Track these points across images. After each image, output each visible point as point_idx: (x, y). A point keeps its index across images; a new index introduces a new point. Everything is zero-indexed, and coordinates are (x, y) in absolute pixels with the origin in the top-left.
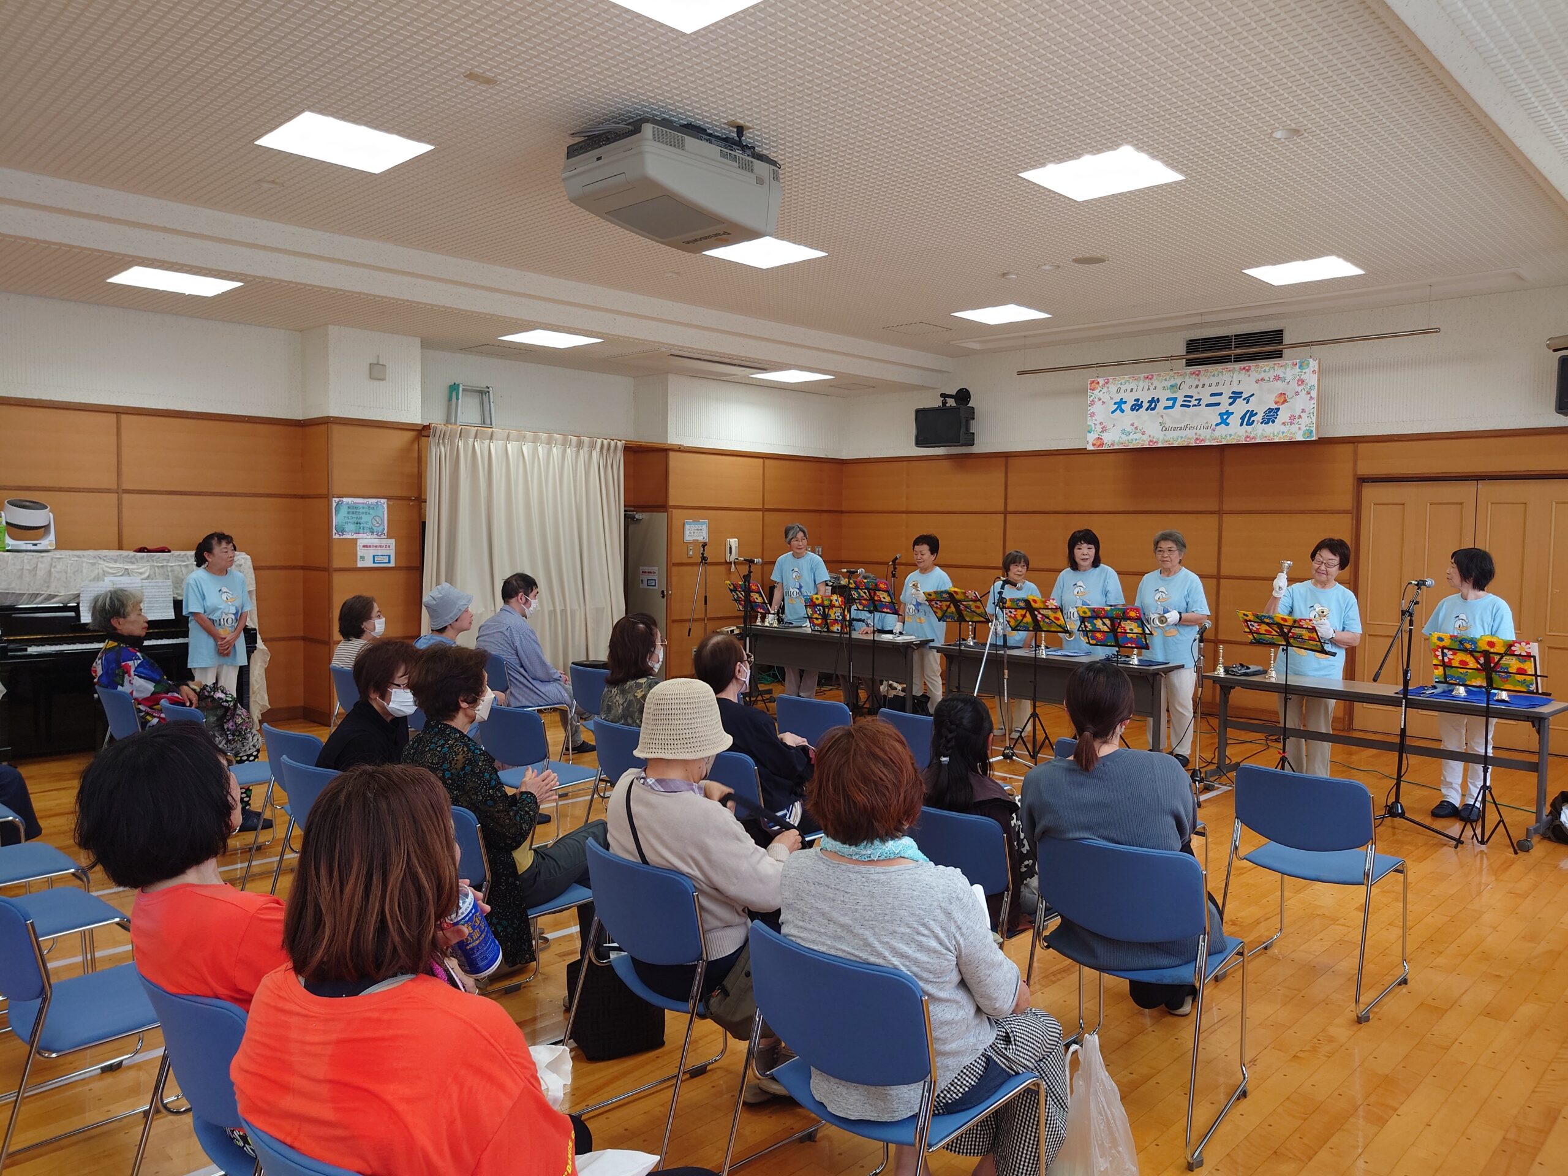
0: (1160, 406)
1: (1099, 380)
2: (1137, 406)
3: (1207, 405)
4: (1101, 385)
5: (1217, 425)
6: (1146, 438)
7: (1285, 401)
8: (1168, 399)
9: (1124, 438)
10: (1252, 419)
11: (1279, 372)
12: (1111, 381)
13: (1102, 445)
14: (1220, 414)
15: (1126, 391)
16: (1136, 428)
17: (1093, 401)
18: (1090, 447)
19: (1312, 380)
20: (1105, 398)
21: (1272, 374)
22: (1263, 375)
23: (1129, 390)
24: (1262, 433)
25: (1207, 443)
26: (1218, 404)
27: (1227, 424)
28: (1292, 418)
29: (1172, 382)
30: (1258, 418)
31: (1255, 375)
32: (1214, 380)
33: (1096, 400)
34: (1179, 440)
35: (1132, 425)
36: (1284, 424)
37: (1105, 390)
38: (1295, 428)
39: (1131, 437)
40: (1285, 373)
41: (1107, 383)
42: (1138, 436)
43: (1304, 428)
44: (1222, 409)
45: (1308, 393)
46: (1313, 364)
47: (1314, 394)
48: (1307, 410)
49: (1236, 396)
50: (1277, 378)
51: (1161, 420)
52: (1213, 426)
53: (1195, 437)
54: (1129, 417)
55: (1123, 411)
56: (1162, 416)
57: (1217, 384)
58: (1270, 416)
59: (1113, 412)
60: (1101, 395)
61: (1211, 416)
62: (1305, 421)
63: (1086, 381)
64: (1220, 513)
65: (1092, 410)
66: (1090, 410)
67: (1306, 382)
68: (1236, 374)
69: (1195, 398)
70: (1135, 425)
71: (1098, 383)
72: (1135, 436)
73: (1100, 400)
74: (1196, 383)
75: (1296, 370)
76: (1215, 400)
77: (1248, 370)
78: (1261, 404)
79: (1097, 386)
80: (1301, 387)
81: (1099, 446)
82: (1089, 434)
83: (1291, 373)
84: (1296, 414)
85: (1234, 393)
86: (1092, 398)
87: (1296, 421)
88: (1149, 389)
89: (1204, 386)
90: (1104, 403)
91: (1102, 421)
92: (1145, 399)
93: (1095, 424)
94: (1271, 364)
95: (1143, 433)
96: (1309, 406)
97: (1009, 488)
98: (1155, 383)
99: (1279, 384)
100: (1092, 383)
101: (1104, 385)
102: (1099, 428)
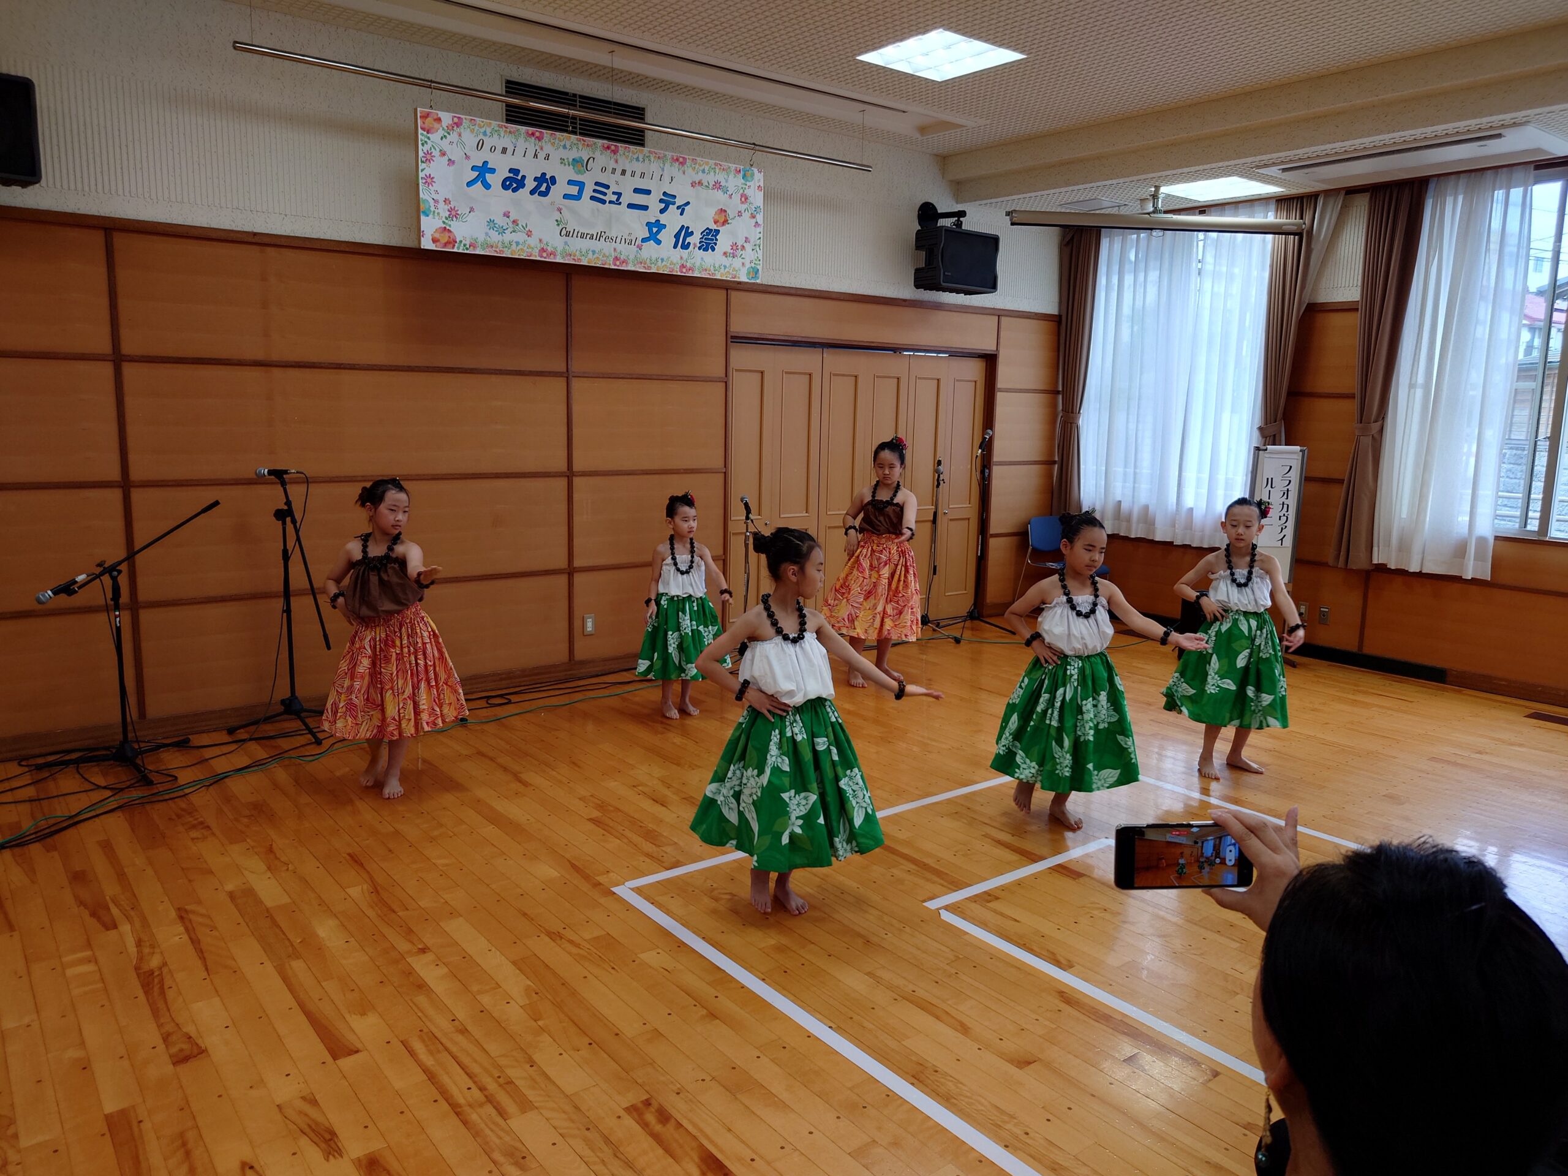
0: (557, 191)
1: (441, 114)
2: (513, 182)
3: (631, 206)
4: (445, 124)
5: (644, 240)
6: (533, 241)
7: (725, 222)
8: (570, 182)
9: (495, 237)
10: (688, 240)
11: (721, 177)
12: (466, 123)
13: (452, 242)
14: (648, 224)
15: (493, 149)
16: (515, 222)
17: (429, 154)
18: (427, 244)
19: (757, 198)
20: (455, 153)
21: (711, 178)
22: (700, 176)
23: (499, 149)
24: (699, 263)
25: (631, 267)
26: (645, 208)
27: (659, 242)
28: (734, 246)
29: (573, 154)
30: (695, 240)
31: (692, 175)
32: (639, 167)
33: (436, 153)
34: (590, 255)
35: (507, 215)
36: (725, 253)
37: (453, 137)
38: (737, 263)
39: (508, 237)
40: (727, 181)
41: (458, 125)
43: (748, 265)
44: (652, 215)
45: (753, 217)
46: (758, 178)
47: (760, 218)
48: (752, 241)
49: (667, 200)
50: (717, 186)
51: (557, 216)
52: (639, 242)
53: (613, 254)
54: (499, 200)
55: (487, 186)
56: (560, 210)
57: (643, 175)
58: (709, 241)
59: (469, 184)
60: (445, 145)
61: (636, 224)
62: (749, 254)
63: (416, 110)
64: (567, 376)
65: (427, 172)
66: (425, 170)
67: (751, 199)
68: (667, 165)
69: (612, 189)
70: (513, 217)
71: (439, 120)
72: (515, 237)
73: (443, 154)
74: (612, 164)
75: (740, 180)
76: (640, 199)
77: (683, 164)
78: (699, 220)
79: (436, 125)
80: (745, 206)
81: (445, 245)
82: (423, 218)
83: (734, 182)
84: (739, 244)
85: (665, 194)
86: (426, 148)
87: (739, 252)
88: (536, 156)
89: (624, 172)
90: (451, 162)
91: (449, 196)
92: (530, 171)
93: (436, 201)
94: (712, 162)
95: (529, 234)
96: (755, 234)
97: (123, 303)
98: (548, 148)
99: (719, 194)
100: (425, 116)
101: (450, 129)
102: (443, 210)
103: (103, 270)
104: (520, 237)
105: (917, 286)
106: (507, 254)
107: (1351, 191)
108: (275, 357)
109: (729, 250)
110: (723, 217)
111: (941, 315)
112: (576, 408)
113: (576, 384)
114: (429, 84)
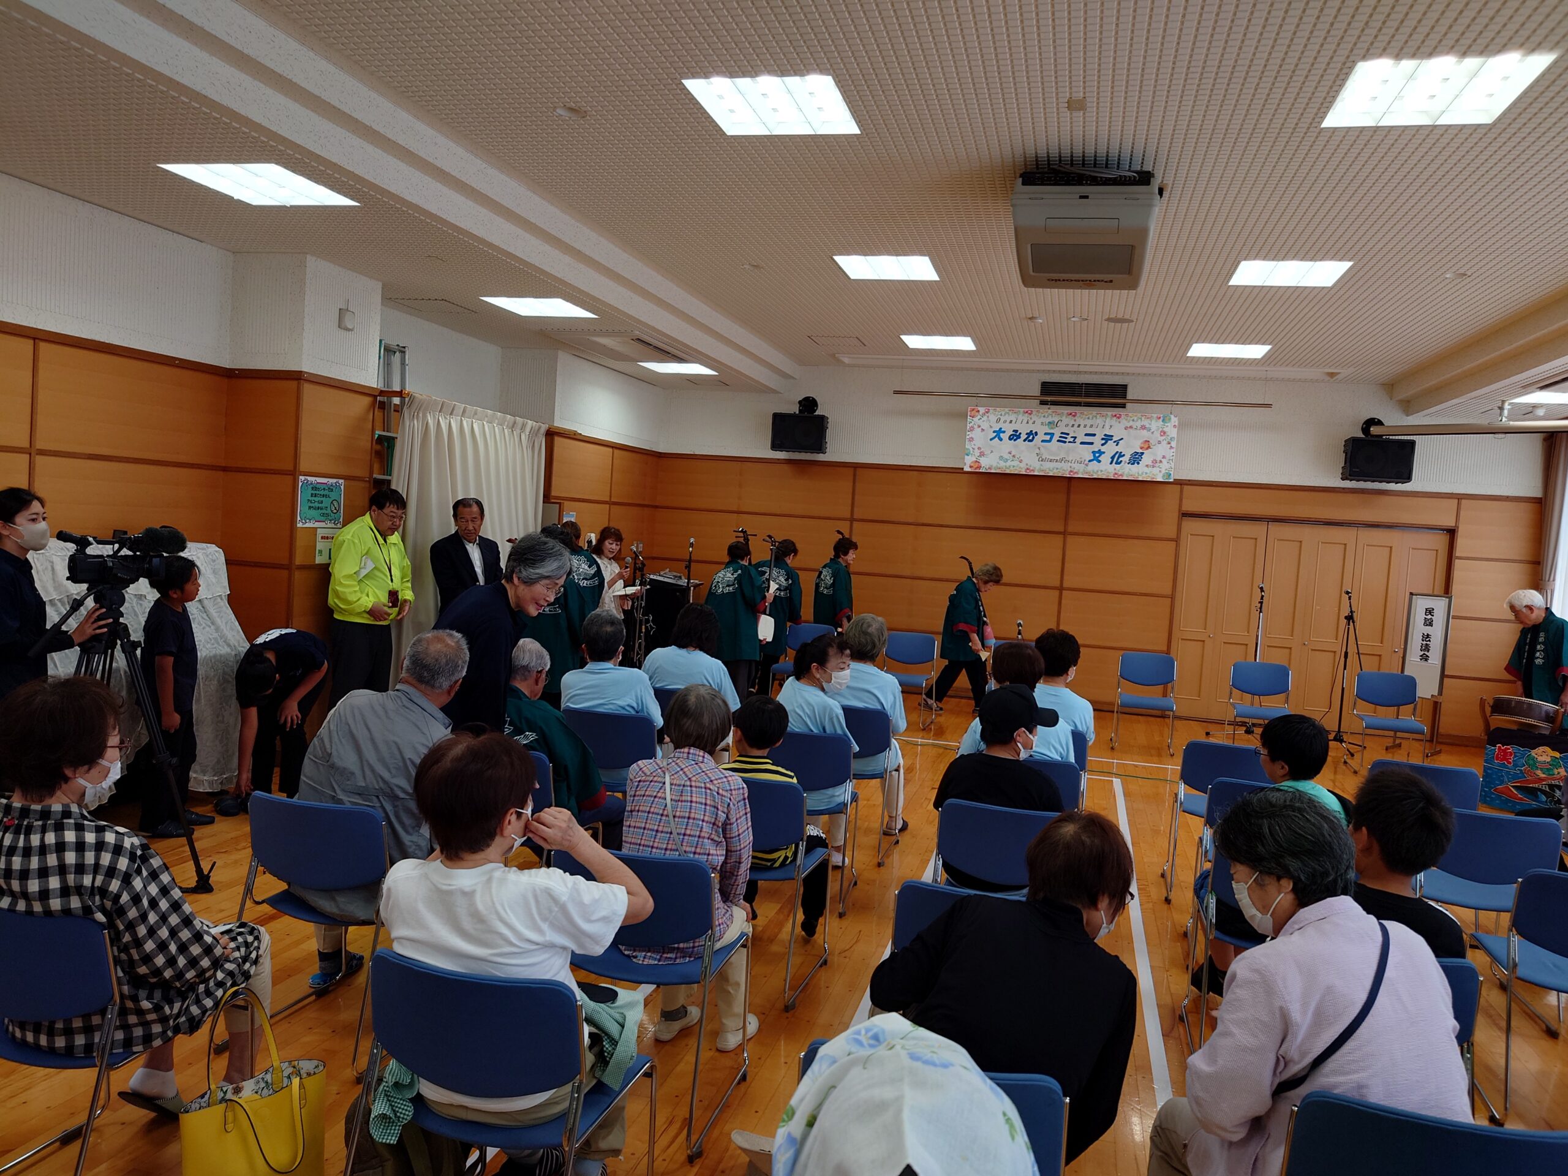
0: (1038, 439)
1: (979, 409)
2: (1015, 436)
3: (1082, 443)
4: (981, 413)
5: (1090, 461)
6: (1023, 465)
7: (1149, 447)
8: (1046, 434)
9: (1002, 464)
10: (1121, 459)
11: (1146, 423)
12: (991, 411)
13: (979, 467)
14: (1093, 452)
15: (1005, 422)
16: (1014, 456)
17: (972, 427)
18: (967, 469)
19: (1173, 432)
20: (985, 426)
21: (1139, 424)
22: (1131, 423)
23: (1008, 421)
24: (1128, 472)
25: (1080, 476)
26: (1092, 443)
27: (1099, 461)
28: (1155, 461)
29: (1050, 419)
30: (1126, 459)
31: (1124, 423)
32: (1089, 422)
33: (976, 427)
34: (1055, 470)
35: (1010, 453)
36: (1147, 466)
37: (985, 418)
38: (1156, 471)
39: (1009, 463)
40: (1150, 424)
41: (987, 412)
43: (1164, 471)
44: (1097, 447)
45: (1169, 443)
46: (1174, 420)
47: (1173, 444)
48: (1167, 457)
49: (1107, 438)
50: (1143, 427)
51: (1037, 451)
52: (1087, 462)
53: (1069, 469)
54: (1007, 445)
55: (1001, 439)
56: (1039, 448)
57: (1091, 426)
58: (1136, 458)
59: (991, 440)
60: (980, 422)
61: (1086, 453)
62: (1165, 466)
63: (967, 408)
64: (1064, 534)
66: (969, 435)
67: (1168, 433)
68: (1108, 419)
69: (1071, 435)
70: (1013, 453)
71: (978, 411)
72: (1013, 463)
73: (979, 426)
74: (1073, 423)
75: (1160, 422)
76: (1089, 439)
77: (1119, 418)
78: (1128, 448)
79: (977, 414)
80: (1164, 437)
81: (976, 468)
82: (967, 456)
83: (1155, 425)
84: (1158, 459)
85: (1105, 435)
86: (971, 425)
87: (1158, 464)
88: (1028, 423)
89: (1079, 426)
90: (983, 430)
91: (980, 446)
92: (1024, 431)
93: (973, 449)
94: (1139, 415)
95: (1021, 461)
96: (1170, 453)
97: (856, 497)
98: (1034, 418)
99: (1144, 432)
100: (972, 410)
101: (984, 414)
102: (977, 452)
103: (851, 484)
104: (1016, 463)
105: (1343, 479)
106: (1008, 471)
109: (1150, 463)
110: (1147, 445)
112: (1067, 553)
113: (1069, 539)
114: (975, 395)
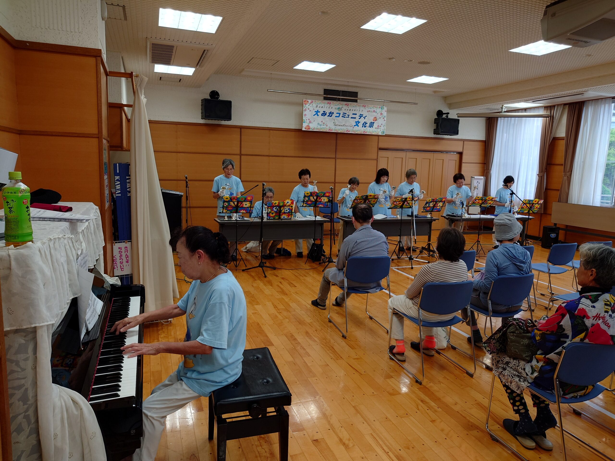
0: (334, 115)
1: (309, 100)
2: (324, 114)
3: (351, 118)
4: (309, 102)
6: (328, 127)
7: (376, 120)
8: (337, 113)
9: (319, 127)
10: (366, 125)
11: (375, 109)
12: (314, 102)
13: (309, 128)
14: (356, 122)
15: (320, 107)
16: (324, 123)
17: (305, 109)
18: (304, 129)
19: (385, 114)
20: (311, 109)
21: (372, 110)
22: (370, 109)
24: (369, 130)
25: (351, 132)
26: (355, 118)
27: (358, 126)
28: (378, 126)
29: (338, 107)
30: (368, 125)
31: (367, 109)
32: (354, 109)
33: (307, 109)
34: (341, 130)
35: (322, 122)
37: (311, 105)
38: (379, 130)
39: (322, 127)
40: (377, 110)
41: (312, 102)
42: (325, 126)
43: (382, 131)
44: (357, 120)
45: (384, 118)
46: (385, 109)
47: (385, 119)
49: (361, 116)
50: (374, 111)
52: (353, 126)
53: (346, 130)
54: (320, 118)
55: (318, 115)
56: (334, 120)
58: (372, 125)
59: (314, 115)
60: (309, 107)
61: (353, 122)
62: (382, 128)
63: (303, 100)
64: (335, 158)
65: (305, 113)
66: (304, 113)
67: (383, 114)
68: (361, 107)
69: (347, 114)
71: (308, 102)
73: (309, 109)
74: (347, 108)
75: (380, 110)
76: (354, 116)
77: (365, 107)
78: (369, 120)
79: (307, 103)
80: (382, 116)
81: (308, 129)
82: (303, 123)
84: (380, 125)
85: (360, 114)
86: (305, 108)
87: (380, 127)
88: (329, 108)
89: (350, 110)
90: (310, 111)
91: (309, 118)
92: (328, 112)
93: (306, 120)
94: (372, 106)
96: (384, 123)
97: (242, 143)
98: (332, 106)
99: (374, 114)
100: (305, 101)
102: (308, 121)
103: (239, 136)
105: (434, 134)
106: (322, 131)
107: (565, 104)
108: (271, 154)
109: (377, 127)
111: (444, 141)
112: (337, 166)
113: (337, 160)
114: (306, 94)
